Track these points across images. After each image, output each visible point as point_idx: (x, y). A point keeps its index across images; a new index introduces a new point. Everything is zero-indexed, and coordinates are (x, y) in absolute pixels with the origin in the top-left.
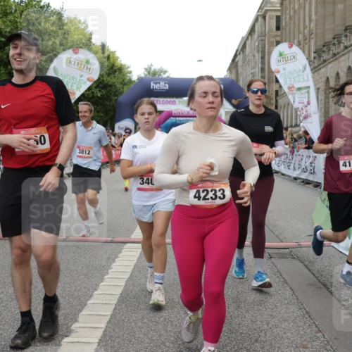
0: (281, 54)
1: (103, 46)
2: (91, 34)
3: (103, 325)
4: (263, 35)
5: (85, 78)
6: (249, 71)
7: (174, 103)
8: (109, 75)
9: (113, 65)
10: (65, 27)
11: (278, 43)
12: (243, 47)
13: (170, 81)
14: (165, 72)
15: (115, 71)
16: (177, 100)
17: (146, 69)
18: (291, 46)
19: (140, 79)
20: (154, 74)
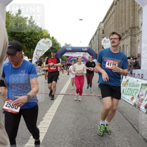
0: (104, 41)
1: (53, 38)
2: (49, 34)
3: (52, 118)
4: (99, 35)
5: (48, 46)
6: (95, 45)
7: (73, 54)
8: (54, 46)
9: (56, 43)
10: (42, 32)
11: (103, 38)
12: (93, 38)
13: (72, 47)
14: (71, 45)
15: (56, 45)
16: (74, 53)
17: (65, 44)
18: (107, 38)
19: (63, 47)
20: (67, 45)
